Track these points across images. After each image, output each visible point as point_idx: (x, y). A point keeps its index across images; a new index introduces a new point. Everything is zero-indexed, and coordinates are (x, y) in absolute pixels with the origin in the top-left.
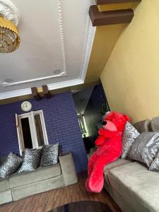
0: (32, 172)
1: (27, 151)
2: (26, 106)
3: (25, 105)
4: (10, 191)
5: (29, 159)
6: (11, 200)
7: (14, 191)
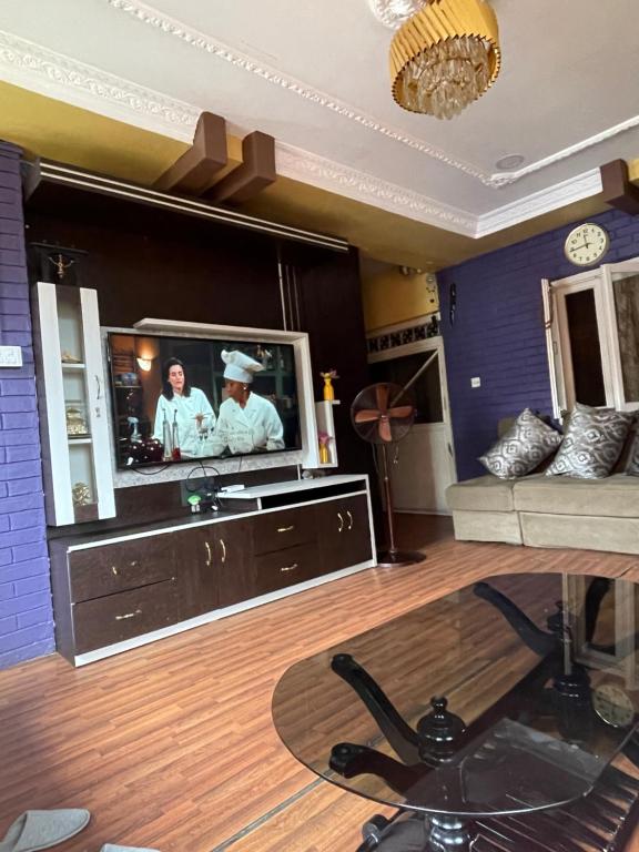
0: (589, 482)
1: (579, 413)
2: (586, 243)
3: (581, 242)
4: (514, 518)
5: (583, 440)
6: (517, 540)
7: (527, 519)
